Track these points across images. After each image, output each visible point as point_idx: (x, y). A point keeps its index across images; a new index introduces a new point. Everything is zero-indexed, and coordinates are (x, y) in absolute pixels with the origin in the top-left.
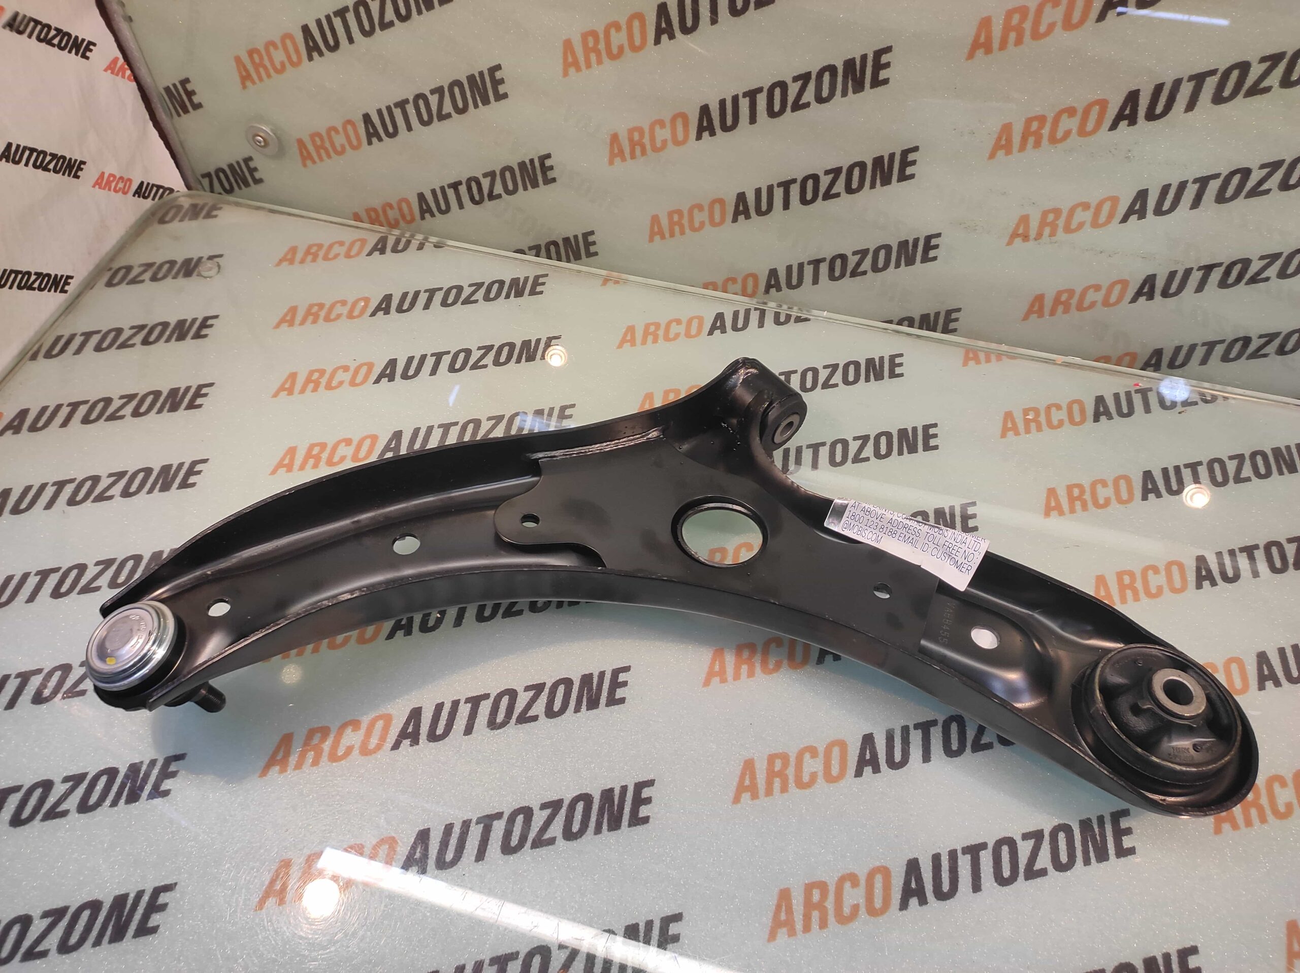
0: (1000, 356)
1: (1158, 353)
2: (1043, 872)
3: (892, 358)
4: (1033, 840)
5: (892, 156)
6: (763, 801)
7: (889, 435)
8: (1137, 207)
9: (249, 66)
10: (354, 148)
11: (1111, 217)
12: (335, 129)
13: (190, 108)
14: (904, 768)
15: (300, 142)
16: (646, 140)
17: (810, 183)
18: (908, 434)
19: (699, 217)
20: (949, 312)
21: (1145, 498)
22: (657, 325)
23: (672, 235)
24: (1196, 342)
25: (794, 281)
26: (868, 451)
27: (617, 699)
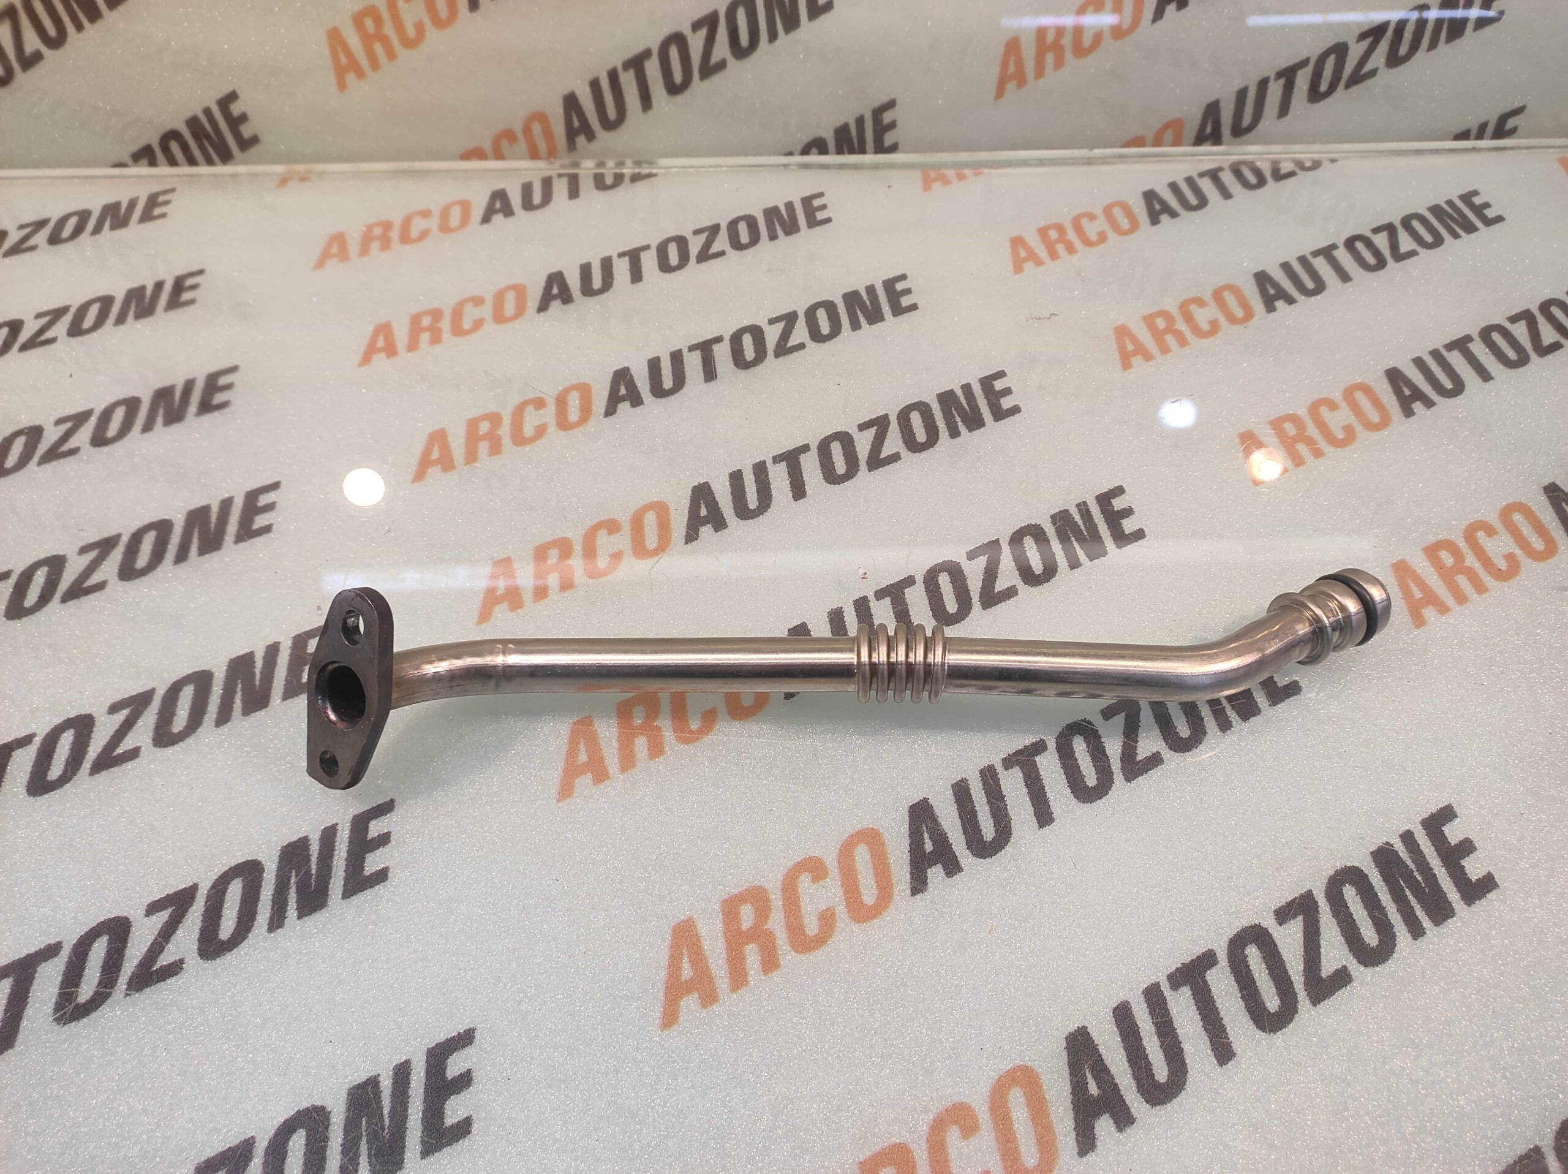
0: (978, 167)
1: (1212, 110)
2: (1342, 978)
3: (807, 201)
4: (1300, 918)
6: (728, 1001)
7: (830, 307)
14: (1008, 848)
18: (861, 297)
19: (409, 14)
20: (878, 112)
21: (1270, 308)
22: (387, 226)
23: (375, 65)
24: (1266, 75)
25: (612, 113)
26: (801, 332)
27: (367, 877)
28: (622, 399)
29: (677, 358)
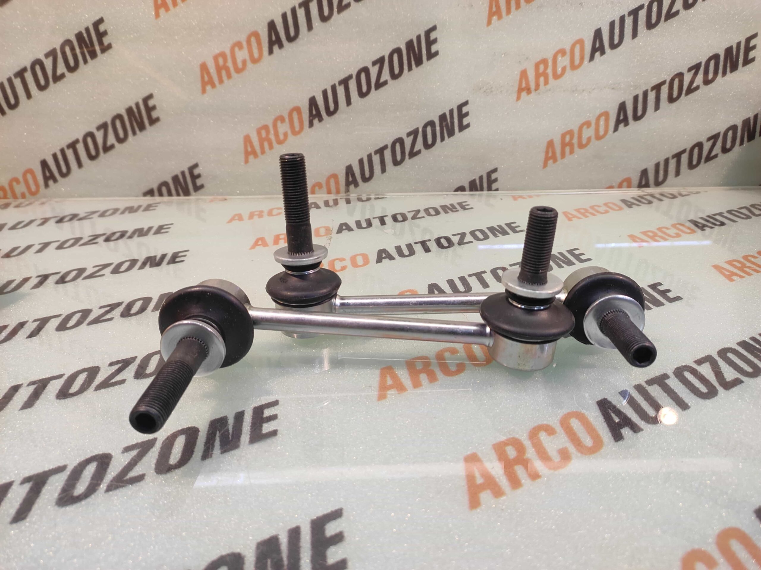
1: (644, 173)
5: (419, 38)
8: (597, 45)
11: (582, 58)
16: (230, 64)
17: (363, 76)
19: (283, 128)
21: (703, 229)
22: (261, 211)
23: (263, 152)
27: (264, 434)
28: (385, 258)
29: (409, 246)
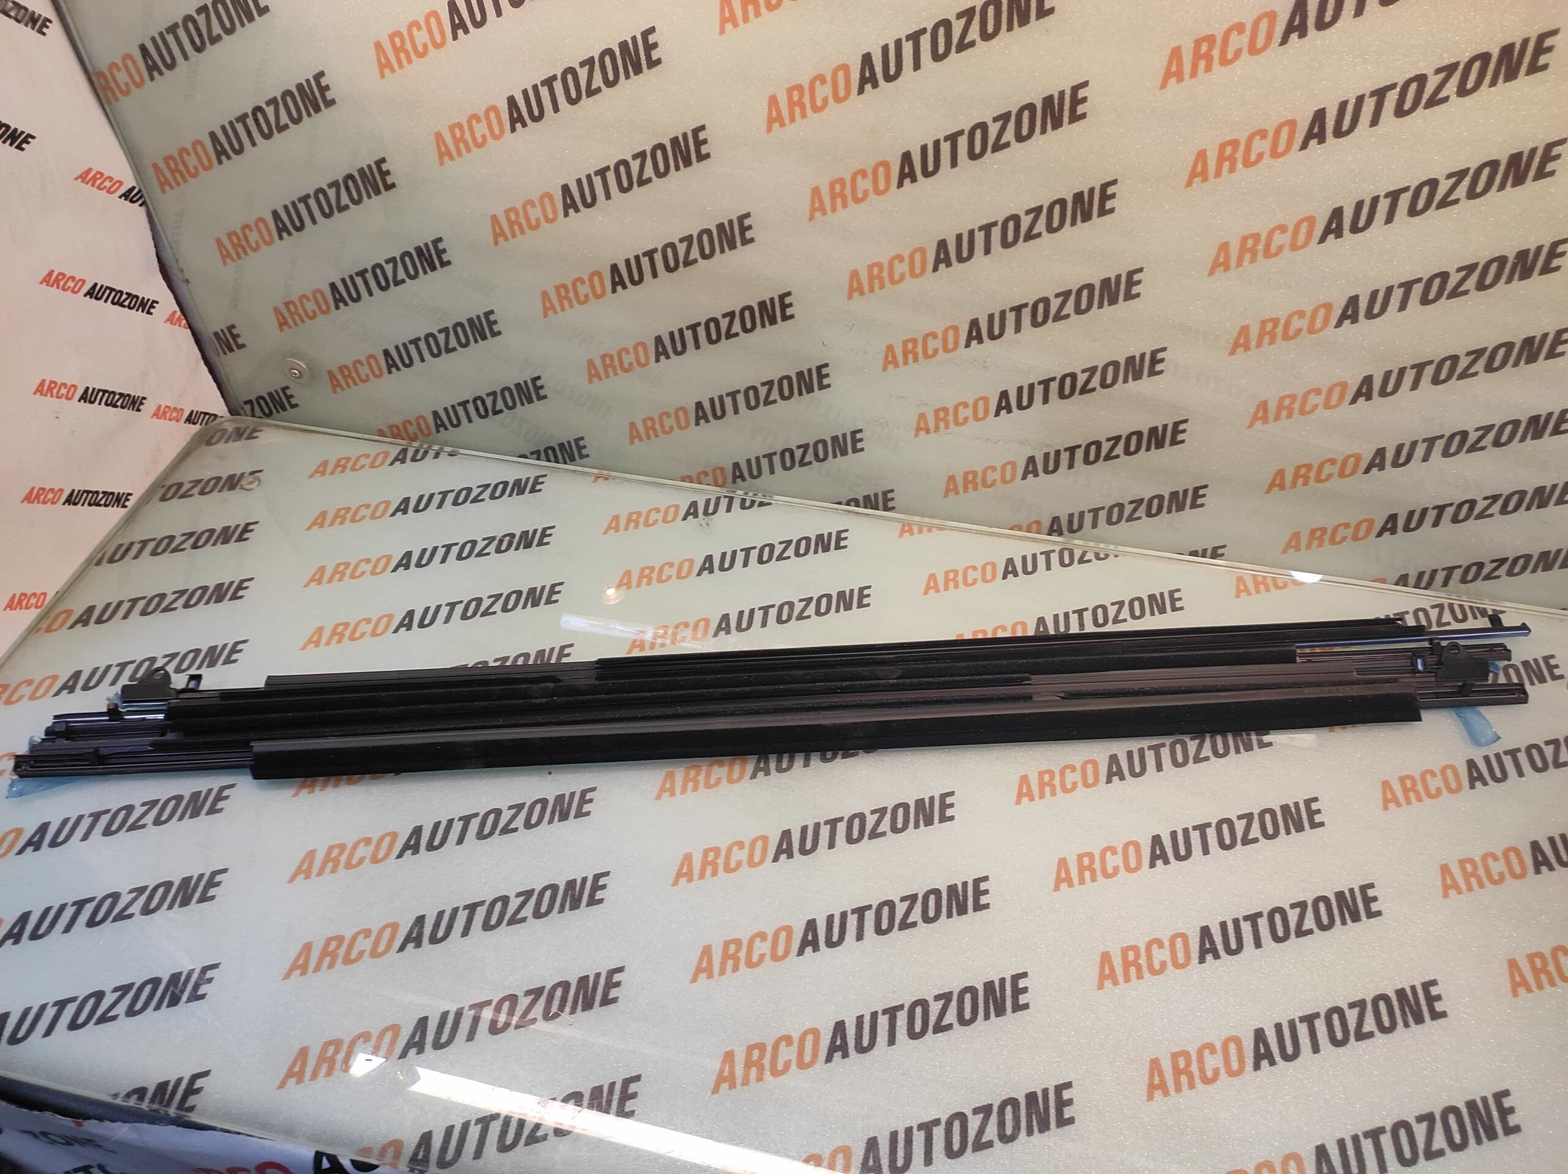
0: (931, 528)
3: (839, 533)
4: (909, 901)
6: (696, 882)
7: (829, 597)
9: (287, 315)
10: (377, 377)
12: (360, 362)
13: (234, 347)
14: (814, 854)
15: (330, 372)
18: (846, 594)
20: (885, 493)
24: (1084, 510)
25: (755, 473)
26: (810, 610)
